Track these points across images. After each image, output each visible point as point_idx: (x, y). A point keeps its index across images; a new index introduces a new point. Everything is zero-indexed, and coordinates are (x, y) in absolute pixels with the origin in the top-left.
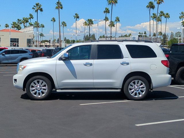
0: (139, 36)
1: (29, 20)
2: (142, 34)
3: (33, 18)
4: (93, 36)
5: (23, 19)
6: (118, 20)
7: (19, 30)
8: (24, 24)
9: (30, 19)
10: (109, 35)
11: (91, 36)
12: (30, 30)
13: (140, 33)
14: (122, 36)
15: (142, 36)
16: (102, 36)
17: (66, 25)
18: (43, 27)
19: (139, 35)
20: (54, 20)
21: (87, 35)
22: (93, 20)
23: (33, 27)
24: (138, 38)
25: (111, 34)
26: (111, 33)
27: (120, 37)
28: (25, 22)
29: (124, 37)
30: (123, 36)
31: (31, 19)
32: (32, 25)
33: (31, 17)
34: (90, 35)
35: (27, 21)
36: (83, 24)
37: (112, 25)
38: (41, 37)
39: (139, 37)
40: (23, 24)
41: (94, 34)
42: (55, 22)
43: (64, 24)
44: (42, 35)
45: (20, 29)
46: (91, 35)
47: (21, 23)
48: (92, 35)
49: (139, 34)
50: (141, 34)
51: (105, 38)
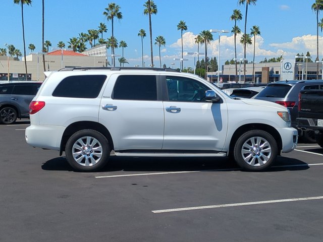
0: (298, 60)
1: (100, 35)
2: (303, 55)
3: (106, 31)
4: (214, 61)
5: (90, 33)
6: (256, 31)
7: (82, 53)
8: (92, 41)
9: (101, 32)
10: (242, 59)
11: (210, 61)
12: (101, 51)
13: (298, 55)
14: (266, 61)
15: (302, 61)
16: (229, 61)
17: (164, 42)
18: (125, 47)
19: (296, 59)
20: (143, 34)
21: (203, 60)
22: (211, 31)
23: (105, 47)
24: (296, 64)
25: (245, 57)
26: (245, 54)
27: (261, 62)
28: (93, 38)
29: (269, 62)
30: (268, 60)
31: (103, 32)
32: (105, 43)
33: (103, 28)
34: (207, 60)
35: (96, 37)
36: (195, 40)
37: (246, 40)
38: (122, 64)
39: (296, 61)
40: (89, 42)
41: (215, 58)
42: (145, 37)
43: (161, 41)
44: (122, 60)
45: (83, 51)
46: (210, 59)
47: (86, 40)
48: (212, 60)
49: (297, 57)
50: (301, 57)
51: (234, 64)
